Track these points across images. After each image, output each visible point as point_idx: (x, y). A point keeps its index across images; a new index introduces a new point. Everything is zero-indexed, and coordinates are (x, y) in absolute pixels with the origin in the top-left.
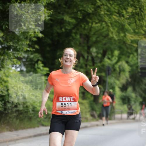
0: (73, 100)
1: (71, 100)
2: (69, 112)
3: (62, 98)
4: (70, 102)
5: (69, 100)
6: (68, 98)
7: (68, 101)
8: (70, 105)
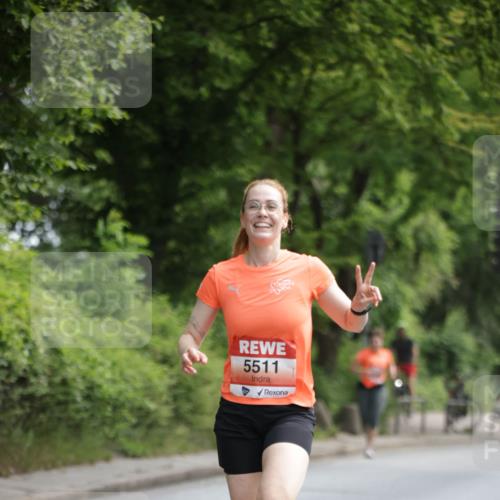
0: (284, 354)
1: (279, 353)
2: (269, 393)
3: (247, 342)
4: (274, 360)
5: (271, 352)
6: (268, 343)
7: (267, 355)
8: (271, 368)
